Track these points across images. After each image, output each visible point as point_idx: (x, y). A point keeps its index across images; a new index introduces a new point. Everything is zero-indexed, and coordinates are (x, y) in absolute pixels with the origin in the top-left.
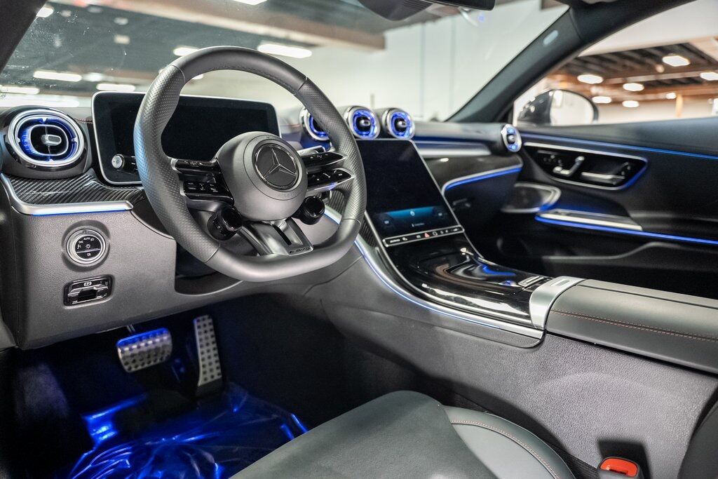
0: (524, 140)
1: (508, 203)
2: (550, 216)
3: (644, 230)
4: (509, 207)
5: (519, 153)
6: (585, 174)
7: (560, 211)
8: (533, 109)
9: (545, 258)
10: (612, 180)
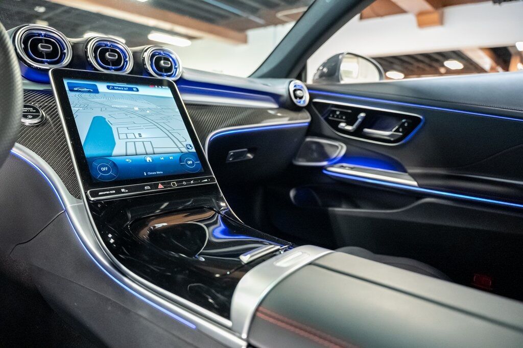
0: (312, 97)
1: (300, 157)
2: (336, 170)
3: (420, 186)
4: (300, 160)
5: (308, 108)
6: (366, 130)
7: (344, 165)
8: (325, 70)
9: (330, 209)
10: (391, 136)
